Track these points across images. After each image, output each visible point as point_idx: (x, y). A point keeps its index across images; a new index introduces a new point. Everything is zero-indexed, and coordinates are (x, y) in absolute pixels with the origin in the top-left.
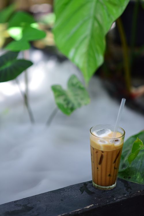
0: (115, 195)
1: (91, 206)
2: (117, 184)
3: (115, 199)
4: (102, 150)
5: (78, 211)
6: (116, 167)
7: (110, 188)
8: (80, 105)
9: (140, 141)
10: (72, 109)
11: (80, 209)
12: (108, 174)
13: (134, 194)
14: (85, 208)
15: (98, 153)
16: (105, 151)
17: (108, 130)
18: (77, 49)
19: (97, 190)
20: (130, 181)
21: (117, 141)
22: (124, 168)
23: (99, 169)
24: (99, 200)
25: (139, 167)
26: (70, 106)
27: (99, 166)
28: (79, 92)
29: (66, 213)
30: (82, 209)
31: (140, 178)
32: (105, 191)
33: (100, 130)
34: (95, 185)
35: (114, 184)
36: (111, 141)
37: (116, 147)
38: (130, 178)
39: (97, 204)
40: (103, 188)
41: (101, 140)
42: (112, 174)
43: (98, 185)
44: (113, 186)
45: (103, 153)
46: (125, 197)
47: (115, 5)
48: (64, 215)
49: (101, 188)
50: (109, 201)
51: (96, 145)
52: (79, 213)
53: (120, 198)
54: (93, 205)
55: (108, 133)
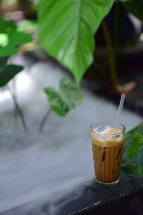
0: (120, 191)
1: (99, 203)
2: (120, 179)
3: (120, 194)
4: (105, 146)
5: (87, 209)
6: (119, 163)
7: (114, 184)
8: (74, 106)
9: (140, 135)
10: (67, 110)
11: (88, 207)
12: (112, 170)
13: (138, 187)
14: (93, 205)
15: (100, 150)
16: (108, 148)
17: (107, 127)
18: (65, 50)
19: (101, 188)
20: (132, 175)
21: (118, 136)
22: (125, 164)
23: (103, 166)
24: (106, 196)
25: (140, 161)
26: (64, 107)
27: (103, 163)
28: (72, 93)
29: (75, 212)
30: (90, 207)
31: (141, 171)
32: (109, 187)
33: (100, 127)
34: (99, 182)
35: (117, 180)
36: (113, 137)
37: (118, 143)
38: (131, 173)
39: (104, 201)
40: (107, 185)
41: (103, 137)
42: (115, 170)
43: (102, 182)
44: (117, 181)
45: (106, 150)
46: (129, 191)
47: (100, 4)
48: (73, 214)
49: (105, 185)
50: (115, 197)
51: (98, 142)
52: (88, 211)
53: (125, 193)
54: (100, 202)
55: (108, 130)
